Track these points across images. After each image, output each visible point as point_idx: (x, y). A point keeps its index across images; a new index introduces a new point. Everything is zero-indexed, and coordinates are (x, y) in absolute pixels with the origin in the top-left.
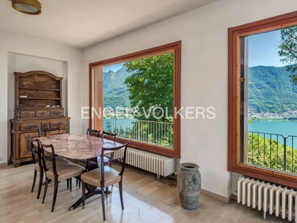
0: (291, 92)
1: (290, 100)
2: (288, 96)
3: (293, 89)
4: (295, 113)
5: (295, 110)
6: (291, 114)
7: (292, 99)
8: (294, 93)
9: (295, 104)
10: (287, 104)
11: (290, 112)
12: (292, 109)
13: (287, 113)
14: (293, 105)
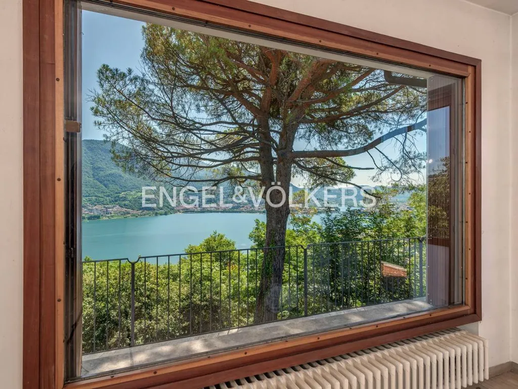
0: (91, 179)
1: (90, 191)
2: (87, 185)
3: (93, 175)
4: (97, 209)
5: (96, 205)
6: (91, 211)
7: (92, 189)
8: (95, 181)
9: (96, 196)
10: (86, 196)
11: (90, 208)
12: (92, 204)
13: (86, 210)
14: (94, 198)
